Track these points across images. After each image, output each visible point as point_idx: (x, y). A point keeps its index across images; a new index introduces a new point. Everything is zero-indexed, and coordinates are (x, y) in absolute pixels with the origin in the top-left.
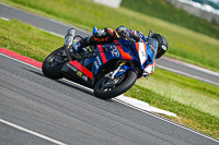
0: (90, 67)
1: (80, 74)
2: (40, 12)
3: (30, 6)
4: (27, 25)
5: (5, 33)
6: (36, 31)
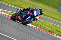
0: (22, 17)
1: (19, 19)
2: (51, 18)
5: (41, 24)
6: (50, 24)
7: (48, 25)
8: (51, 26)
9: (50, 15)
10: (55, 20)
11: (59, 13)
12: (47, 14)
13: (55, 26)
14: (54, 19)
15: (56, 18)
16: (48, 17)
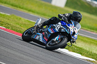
2: (25, 11)
3: (20, 7)
4: (19, 17)
5: (8, 22)
6: (24, 20)
16: (18, 9)
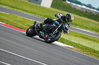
3: (17, 8)
4: (16, 15)
5: (8, 19)
6: (19, 18)
7: (17, 19)
8: (21, 21)
9: (19, 6)
10: (26, 13)
11: (30, 3)
12: (15, 6)
13: (25, 20)
14: (24, 11)
15: (27, 9)
